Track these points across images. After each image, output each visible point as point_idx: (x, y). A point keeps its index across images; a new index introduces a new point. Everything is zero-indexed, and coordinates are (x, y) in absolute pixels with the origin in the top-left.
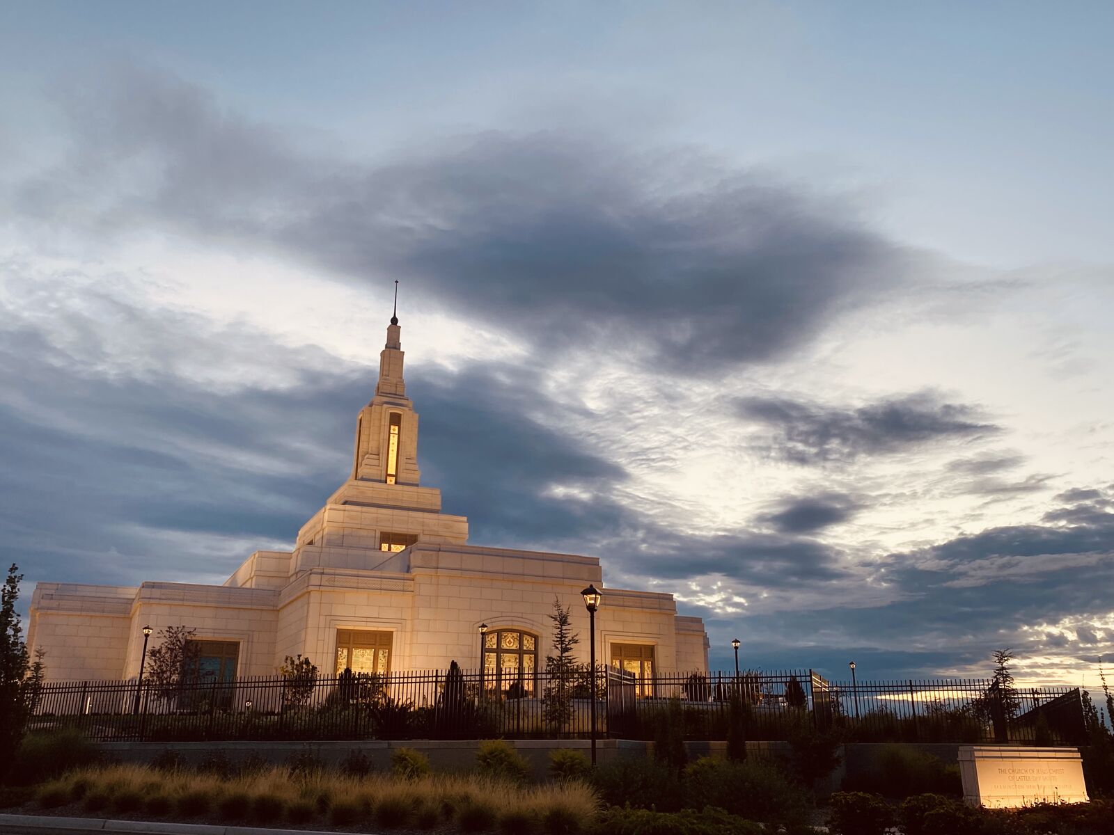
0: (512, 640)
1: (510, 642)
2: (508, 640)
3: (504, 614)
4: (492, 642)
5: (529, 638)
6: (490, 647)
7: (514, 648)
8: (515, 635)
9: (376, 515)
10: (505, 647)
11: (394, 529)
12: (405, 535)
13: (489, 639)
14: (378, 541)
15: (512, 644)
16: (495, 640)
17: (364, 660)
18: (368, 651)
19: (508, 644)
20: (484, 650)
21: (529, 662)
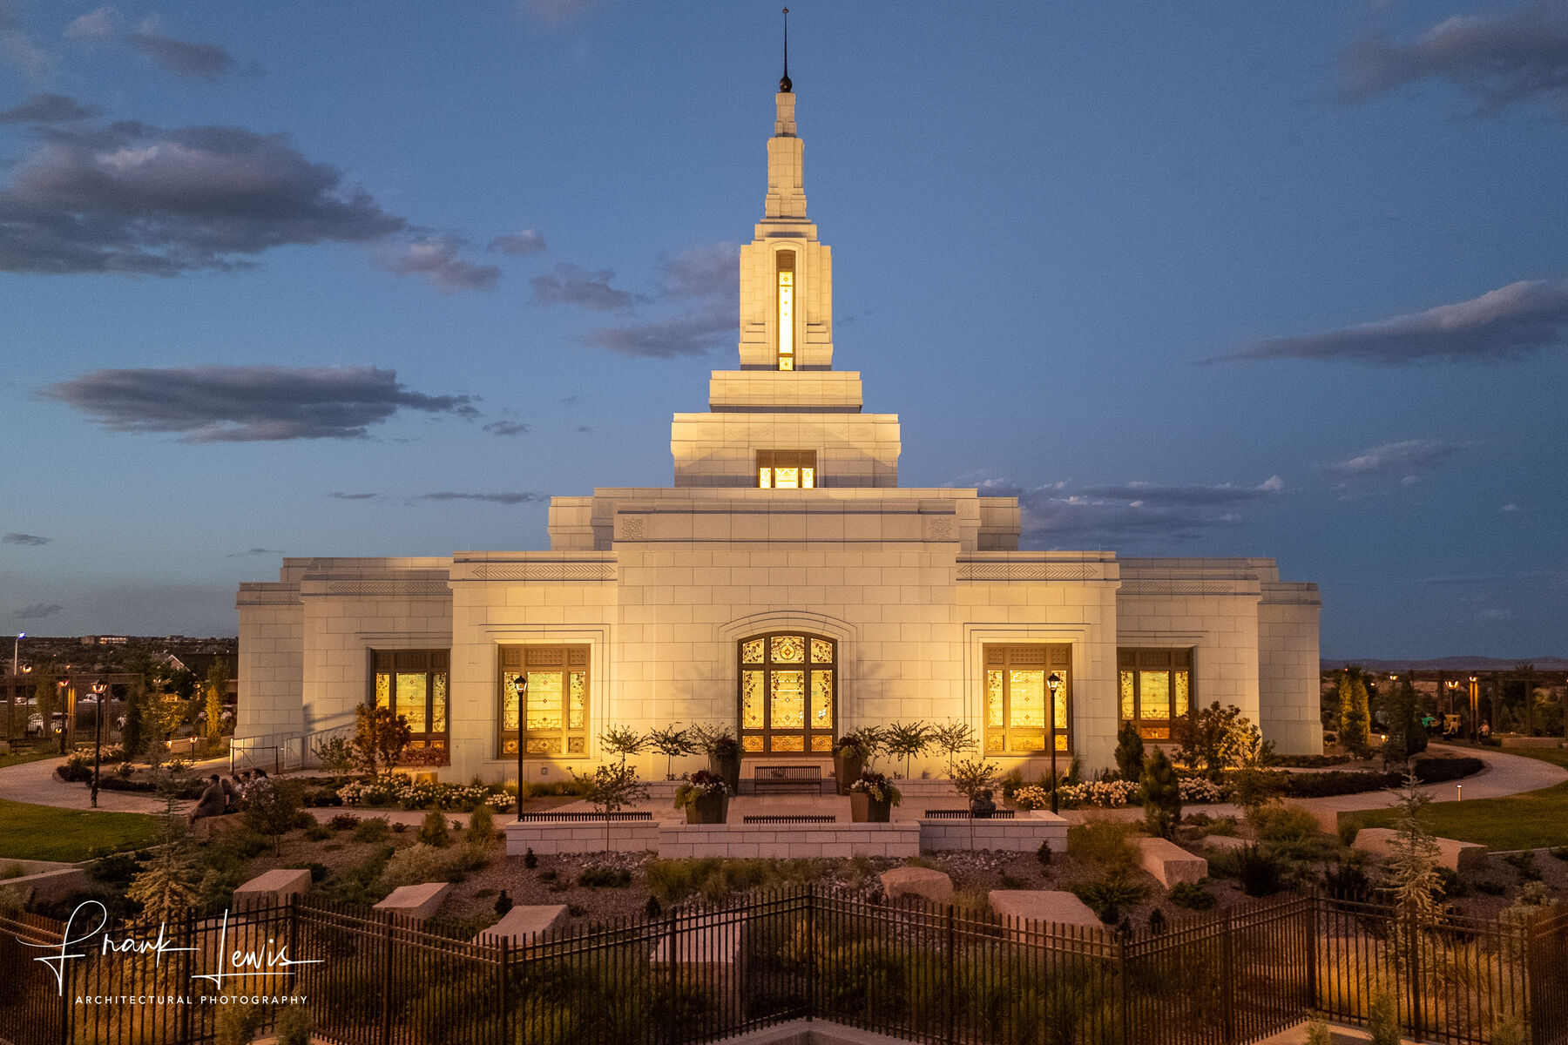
0: (791, 649)
1: (787, 652)
2: (784, 649)
3: (772, 608)
4: (756, 653)
5: (822, 644)
6: (753, 662)
7: (795, 660)
8: (797, 640)
9: (747, 425)
10: (780, 660)
11: (776, 444)
12: (796, 452)
13: (751, 649)
14: (752, 464)
15: (791, 656)
16: (761, 650)
17: (547, 688)
18: (553, 676)
19: (784, 655)
20: (741, 667)
21: (823, 682)
